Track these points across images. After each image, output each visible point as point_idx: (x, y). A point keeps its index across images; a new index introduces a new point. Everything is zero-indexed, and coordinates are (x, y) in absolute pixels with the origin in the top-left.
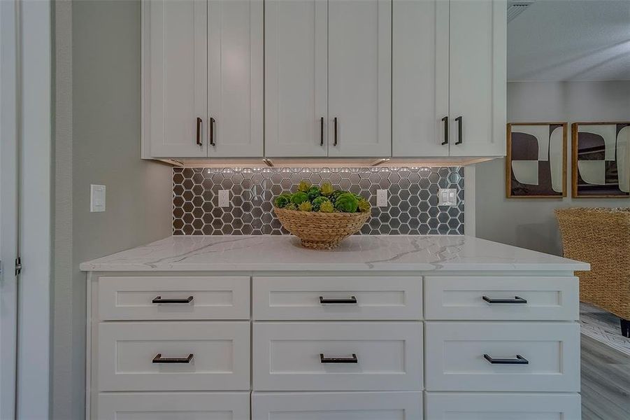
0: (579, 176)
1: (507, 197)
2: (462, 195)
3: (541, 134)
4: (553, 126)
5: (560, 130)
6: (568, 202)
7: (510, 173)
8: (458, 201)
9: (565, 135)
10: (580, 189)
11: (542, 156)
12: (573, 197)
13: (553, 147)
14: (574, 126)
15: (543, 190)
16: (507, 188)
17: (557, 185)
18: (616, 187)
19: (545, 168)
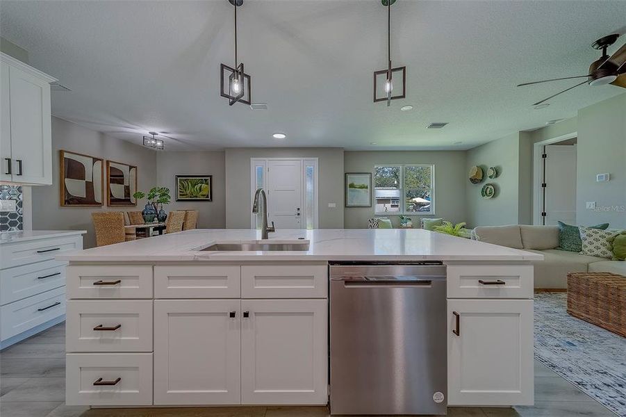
0: (111, 194)
1: (61, 205)
2: (20, 204)
3: (87, 163)
4: (95, 160)
5: (98, 164)
6: (105, 209)
7: (63, 188)
8: (17, 208)
9: (102, 167)
10: (112, 201)
11: (88, 178)
12: (108, 206)
13: (95, 173)
14: (108, 162)
15: (89, 200)
16: (61, 199)
17: (98, 198)
18: (129, 200)
19: (90, 186)
